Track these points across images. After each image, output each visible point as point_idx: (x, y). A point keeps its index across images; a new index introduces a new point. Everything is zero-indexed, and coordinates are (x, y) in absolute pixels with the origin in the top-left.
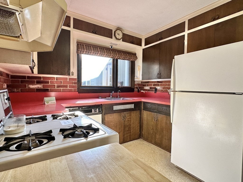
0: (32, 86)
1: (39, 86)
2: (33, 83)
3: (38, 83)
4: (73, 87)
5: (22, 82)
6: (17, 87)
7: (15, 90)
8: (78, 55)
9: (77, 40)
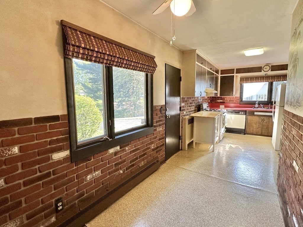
0: (218, 101)
1: (221, 101)
2: (219, 99)
3: (221, 99)
4: (237, 101)
5: (215, 99)
6: (213, 101)
7: (213, 102)
8: (241, 85)
9: (241, 76)
